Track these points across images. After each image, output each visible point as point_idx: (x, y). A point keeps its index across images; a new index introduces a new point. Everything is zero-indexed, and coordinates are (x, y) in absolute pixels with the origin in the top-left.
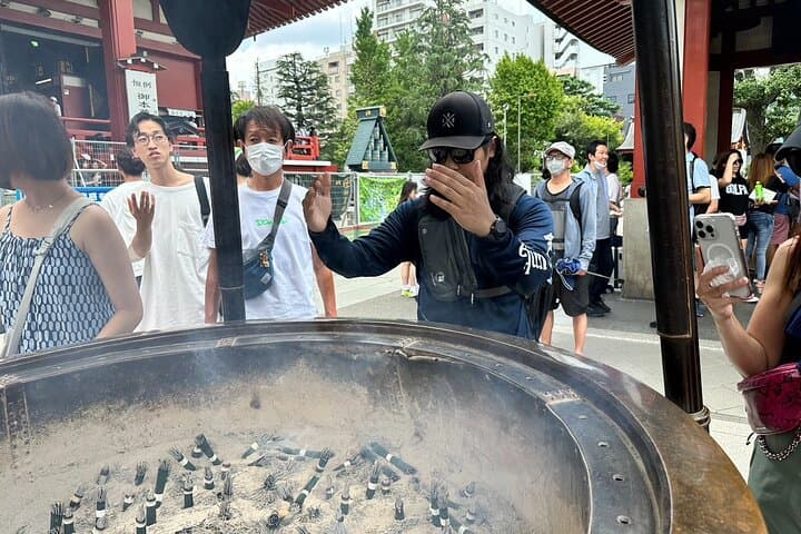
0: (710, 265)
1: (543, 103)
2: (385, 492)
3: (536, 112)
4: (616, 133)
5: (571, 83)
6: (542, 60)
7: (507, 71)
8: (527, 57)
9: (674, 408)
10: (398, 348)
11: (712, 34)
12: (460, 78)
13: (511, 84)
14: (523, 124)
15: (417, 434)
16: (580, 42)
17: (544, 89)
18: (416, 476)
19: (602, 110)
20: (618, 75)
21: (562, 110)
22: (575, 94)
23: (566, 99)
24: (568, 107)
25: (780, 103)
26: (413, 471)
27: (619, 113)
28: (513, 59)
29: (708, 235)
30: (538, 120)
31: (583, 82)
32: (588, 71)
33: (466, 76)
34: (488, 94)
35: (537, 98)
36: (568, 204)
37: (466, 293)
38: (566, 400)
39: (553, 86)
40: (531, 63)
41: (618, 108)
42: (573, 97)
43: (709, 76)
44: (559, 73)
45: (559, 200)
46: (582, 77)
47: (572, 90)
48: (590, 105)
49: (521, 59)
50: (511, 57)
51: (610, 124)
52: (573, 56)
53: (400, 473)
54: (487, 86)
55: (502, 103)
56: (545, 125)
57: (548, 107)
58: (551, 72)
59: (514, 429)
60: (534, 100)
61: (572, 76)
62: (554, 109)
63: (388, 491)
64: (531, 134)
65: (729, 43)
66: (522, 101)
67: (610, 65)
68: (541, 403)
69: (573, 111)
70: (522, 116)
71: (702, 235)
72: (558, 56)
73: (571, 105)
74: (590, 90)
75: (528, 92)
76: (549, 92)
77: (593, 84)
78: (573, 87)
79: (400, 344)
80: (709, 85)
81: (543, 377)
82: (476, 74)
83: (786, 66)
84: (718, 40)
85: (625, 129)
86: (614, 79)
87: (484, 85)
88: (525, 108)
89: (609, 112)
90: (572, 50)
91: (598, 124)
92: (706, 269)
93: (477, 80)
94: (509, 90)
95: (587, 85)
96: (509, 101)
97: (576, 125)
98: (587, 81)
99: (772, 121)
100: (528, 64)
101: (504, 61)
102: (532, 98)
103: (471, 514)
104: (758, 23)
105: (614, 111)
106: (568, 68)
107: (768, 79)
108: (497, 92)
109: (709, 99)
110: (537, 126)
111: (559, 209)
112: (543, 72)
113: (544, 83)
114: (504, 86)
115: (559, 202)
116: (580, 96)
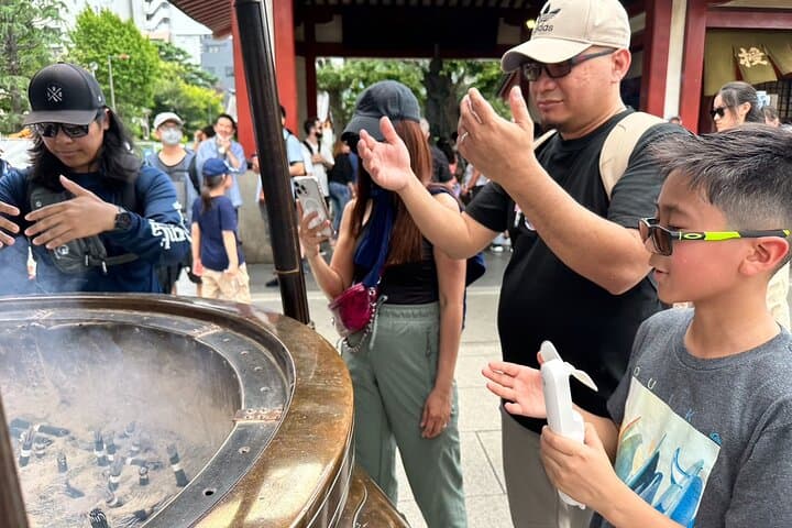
0: (307, 212)
1: (137, 67)
2: (39, 456)
3: (130, 75)
4: (216, 105)
5: (166, 49)
6: (132, 20)
7: (91, 26)
8: (113, 14)
9: (291, 320)
10: (33, 321)
11: (296, 22)
12: (29, 25)
13: (97, 41)
14: (117, 87)
15: (63, 402)
16: (172, 6)
17: (137, 51)
18: (71, 435)
19: (200, 81)
20: (213, 46)
21: (159, 76)
22: (171, 60)
23: (162, 64)
24: (166, 74)
25: (353, 90)
26: (67, 432)
27: (218, 85)
28: (97, 14)
29: (303, 192)
30: (134, 85)
31: (179, 50)
32: (183, 38)
33: (38, 23)
34: (70, 49)
35: (130, 60)
36: (187, 175)
37: (96, 262)
38: (212, 332)
39: (147, 50)
40: (118, 21)
41: (216, 80)
42: (170, 64)
43: (296, 60)
44: (152, 36)
45: (177, 170)
46: (177, 43)
47: (168, 57)
48: (188, 74)
49: (106, 15)
50: (94, 10)
51: (210, 95)
52: (166, 20)
53: (53, 438)
54: (68, 39)
55: (88, 61)
56: (142, 90)
57: (143, 71)
58: (144, 34)
59: (166, 368)
60: (127, 62)
61: (167, 41)
62: (150, 74)
63: (44, 454)
64: (127, 100)
65: (310, 33)
66: (112, 62)
67: (205, 36)
68: (190, 338)
69: (171, 79)
70: (115, 78)
71: (299, 192)
72: (149, 17)
73: (168, 72)
74: (186, 58)
75: (119, 53)
76: (143, 55)
77: (189, 52)
78: (168, 54)
79: (35, 317)
80: (297, 69)
81: (189, 321)
82: (52, 25)
83: (354, 59)
84: (301, 29)
85: (225, 101)
86: (211, 50)
87: (63, 37)
88: (117, 69)
89: (208, 83)
90: (163, 13)
91: (198, 94)
92: (305, 216)
93: (53, 30)
94: (96, 47)
95: (183, 53)
96: (96, 60)
97: (175, 93)
98: (183, 49)
99: (348, 106)
100: (116, 22)
101: (86, 13)
102: (124, 59)
103: (136, 445)
104: (330, 19)
105: (213, 82)
106: (162, 33)
107: (342, 67)
108: (80, 48)
109: (297, 81)
110: (132, 91)
111: (179, 180)
112: (134, 32)
113: (136, 45)
114: (88, 42)
115: (177, 173)
116: (177, 64)
